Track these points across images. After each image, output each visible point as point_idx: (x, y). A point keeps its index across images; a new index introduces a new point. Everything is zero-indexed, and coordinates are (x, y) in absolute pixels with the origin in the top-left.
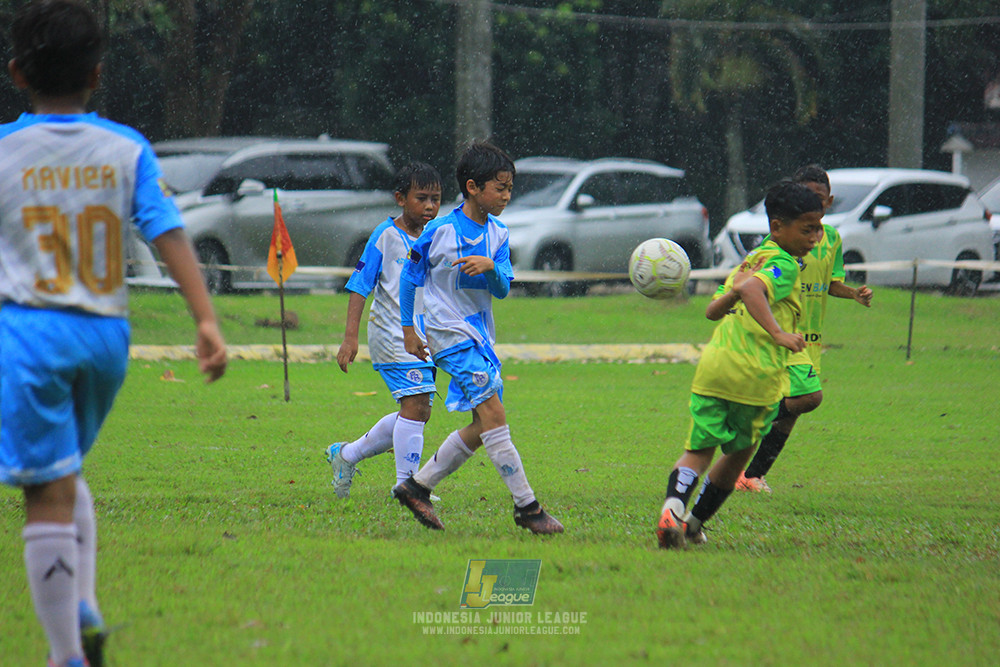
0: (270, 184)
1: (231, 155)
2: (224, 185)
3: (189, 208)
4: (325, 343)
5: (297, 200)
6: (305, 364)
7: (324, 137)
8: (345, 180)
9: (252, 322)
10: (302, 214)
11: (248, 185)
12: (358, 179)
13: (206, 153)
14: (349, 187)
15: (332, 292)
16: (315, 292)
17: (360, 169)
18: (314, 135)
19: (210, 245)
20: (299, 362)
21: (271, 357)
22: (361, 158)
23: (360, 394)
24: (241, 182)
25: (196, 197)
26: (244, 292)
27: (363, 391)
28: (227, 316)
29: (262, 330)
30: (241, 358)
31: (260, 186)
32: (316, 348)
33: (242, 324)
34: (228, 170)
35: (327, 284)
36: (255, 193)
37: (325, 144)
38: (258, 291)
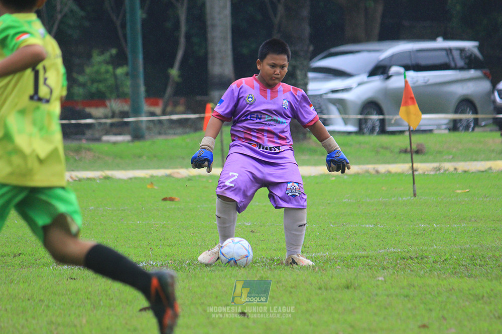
0: (407, 68)
1: (384, 52)
2: (380, 70)
3: (360, 84)
4: (440, 161)
5: (424, 77)
6: (428, 175)
7: (440, 39)
8: (453, 65)
9: (398, 150)
10: (427, 85)
11: (394, 69)
12: (461, 63)
13: (369, 51)
14: (455, 68)
15: (447, 131)
16: (436, 132)
17: (461, 57)
18: (433, 38)
19: (371, 106)
20: (424, 174)
21: (408, 171)
22: (462, 50)
23: (459, 191)
24: (390, 67)
25: (364, 77)
26: (393, 133)
27: (461, 190)
28: (383, 147)
29: (403, 155)
30: (389, 172)
31: (402, 70)
32: (435, 165)
33: (392, 152)
34: (383, 60)
35: (444, 127)
36: (398, 74)
37: (440, 43)
38: (402, 132)
